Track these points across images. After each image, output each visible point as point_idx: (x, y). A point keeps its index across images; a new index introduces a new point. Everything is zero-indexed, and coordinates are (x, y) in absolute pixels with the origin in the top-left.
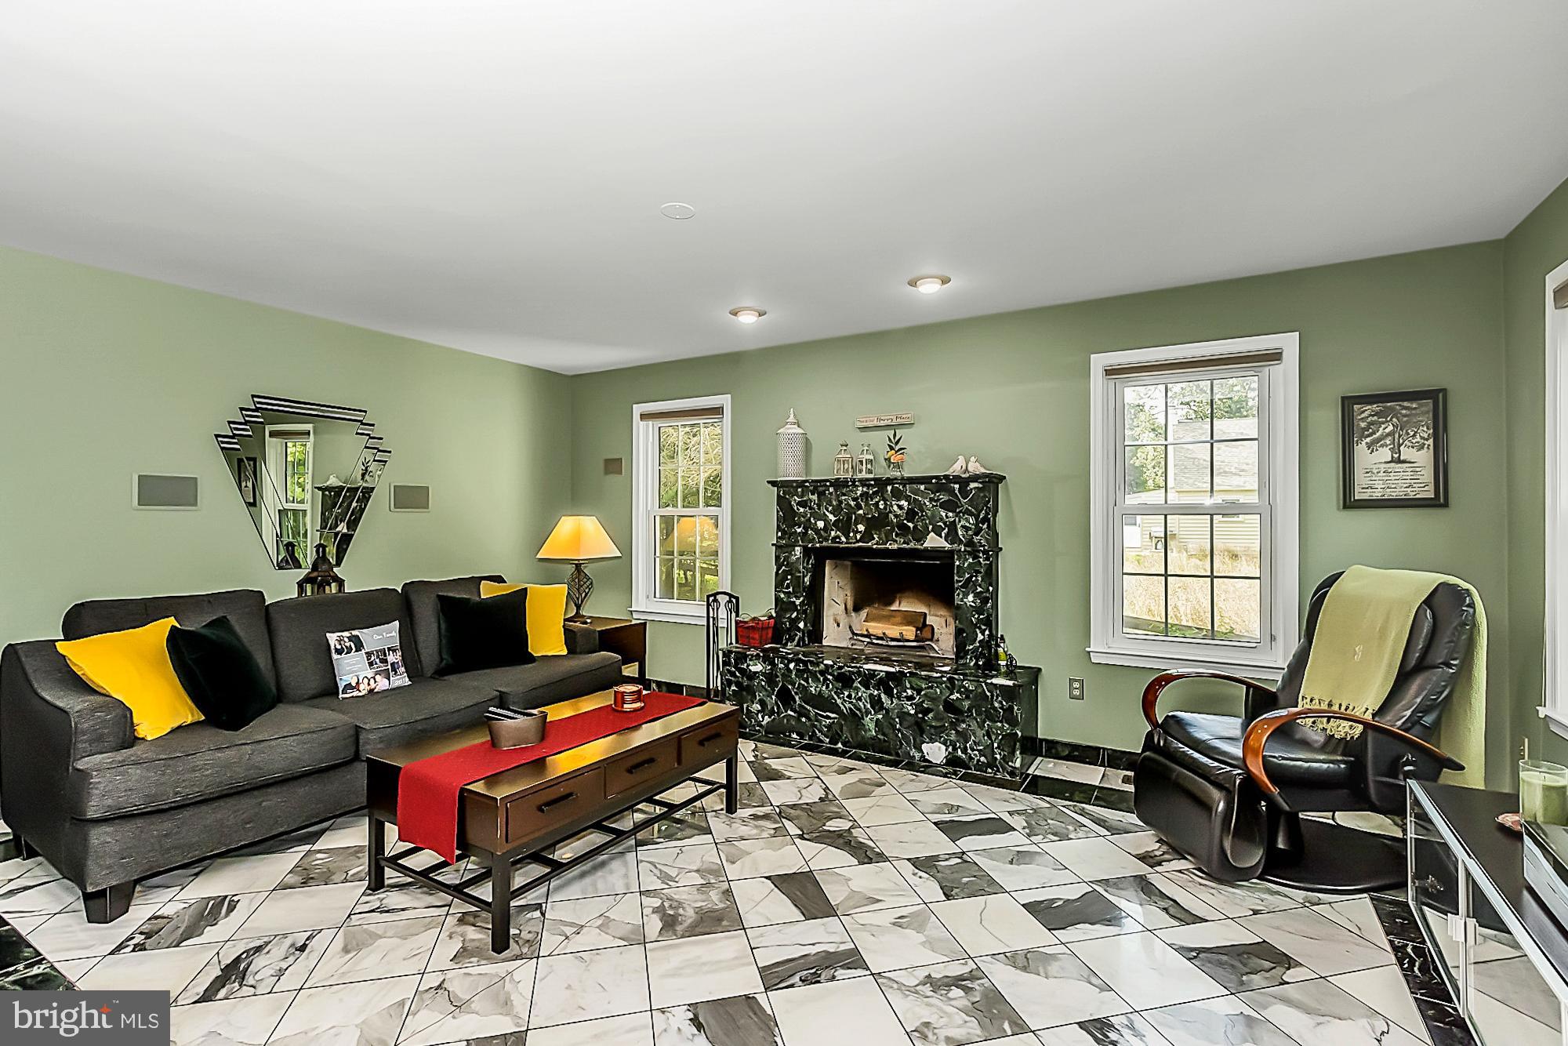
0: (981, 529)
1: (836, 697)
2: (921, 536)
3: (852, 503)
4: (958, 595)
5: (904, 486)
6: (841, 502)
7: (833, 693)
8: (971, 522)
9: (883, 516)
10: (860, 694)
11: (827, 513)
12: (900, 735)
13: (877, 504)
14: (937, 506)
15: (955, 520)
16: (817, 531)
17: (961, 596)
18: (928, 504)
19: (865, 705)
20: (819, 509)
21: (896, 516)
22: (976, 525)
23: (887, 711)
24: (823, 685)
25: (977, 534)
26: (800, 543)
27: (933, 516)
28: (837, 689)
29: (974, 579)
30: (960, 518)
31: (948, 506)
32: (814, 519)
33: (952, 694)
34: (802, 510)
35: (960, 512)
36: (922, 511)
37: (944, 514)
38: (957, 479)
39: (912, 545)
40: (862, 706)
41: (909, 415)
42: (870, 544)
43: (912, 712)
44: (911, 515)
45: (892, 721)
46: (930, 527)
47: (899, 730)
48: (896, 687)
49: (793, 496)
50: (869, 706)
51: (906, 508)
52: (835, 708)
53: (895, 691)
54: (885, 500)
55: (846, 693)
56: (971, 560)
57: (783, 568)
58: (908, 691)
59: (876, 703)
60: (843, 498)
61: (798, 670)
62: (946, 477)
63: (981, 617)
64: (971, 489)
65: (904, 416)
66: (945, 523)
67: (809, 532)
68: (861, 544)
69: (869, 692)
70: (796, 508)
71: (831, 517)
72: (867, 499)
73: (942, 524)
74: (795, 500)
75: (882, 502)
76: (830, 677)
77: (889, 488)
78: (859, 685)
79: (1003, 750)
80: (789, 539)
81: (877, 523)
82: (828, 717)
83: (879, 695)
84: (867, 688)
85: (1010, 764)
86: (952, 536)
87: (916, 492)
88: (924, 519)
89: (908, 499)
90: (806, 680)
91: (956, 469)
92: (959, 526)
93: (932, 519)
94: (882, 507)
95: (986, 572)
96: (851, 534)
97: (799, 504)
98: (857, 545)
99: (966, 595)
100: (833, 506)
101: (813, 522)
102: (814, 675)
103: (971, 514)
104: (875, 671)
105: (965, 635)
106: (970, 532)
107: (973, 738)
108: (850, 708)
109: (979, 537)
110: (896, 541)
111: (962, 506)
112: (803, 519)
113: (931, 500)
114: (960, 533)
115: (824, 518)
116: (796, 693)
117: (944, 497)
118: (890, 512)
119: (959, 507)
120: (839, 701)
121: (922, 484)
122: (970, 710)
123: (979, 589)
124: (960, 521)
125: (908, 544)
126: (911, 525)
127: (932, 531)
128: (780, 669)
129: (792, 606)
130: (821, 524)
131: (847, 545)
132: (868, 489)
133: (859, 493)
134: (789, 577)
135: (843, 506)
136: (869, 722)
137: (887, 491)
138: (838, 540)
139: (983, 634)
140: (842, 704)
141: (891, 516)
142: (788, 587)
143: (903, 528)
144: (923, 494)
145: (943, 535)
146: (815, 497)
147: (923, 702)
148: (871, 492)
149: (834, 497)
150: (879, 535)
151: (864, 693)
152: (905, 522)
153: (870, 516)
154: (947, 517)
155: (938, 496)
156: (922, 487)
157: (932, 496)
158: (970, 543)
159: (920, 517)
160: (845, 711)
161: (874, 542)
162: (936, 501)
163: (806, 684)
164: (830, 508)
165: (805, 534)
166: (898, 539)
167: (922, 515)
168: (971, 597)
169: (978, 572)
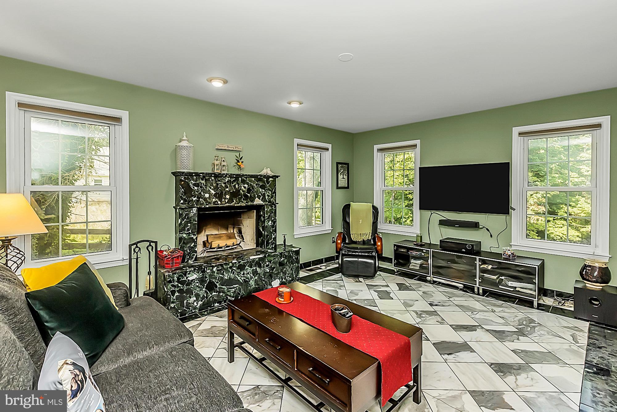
0: (273, 196)
1: (237, 277)
2: (252, 200)
3: (223, 185)
4: (266, 222)
5: (246, 178)
6: (218, 184)
7: (236, 275)
8: (270, 193)
9: (237, 191)
10: (248, 271)
11: (210, 190)
12: (264, 282)
13: (235, 186)
14: (258, 187)
15: (265, 193)
16: (205, 199)
17: (267, 222)
18: (255, 186)
19: (250, 275)
20: (206, 188)
21: (243, 191)
22: (272, 194)
23: (259, 274)
24: (231, 273)
25: (272, 198)
26: (195, 205)
27: (257, 191)
28: (238, 272)
29: (271, 215)
30: (266, 192)
31: (263, 187)
32: (203, 193)
33: (281, 259)
34: (196, 188)
35: (267, 189)
36: (253, 189)
37: (261, 190)
38: (265, 176)
39: (249, 204)
40: (249, 276)
41: (241, 147)
42: (232, 204)
43: (268, 271)
44: (249, 190)
45: (261, 278)
46: (256, 196)
47: (264, 280)
48: (262, 263)
49: (190, 181)
50: (252, 275)
51: (247, 188)
52: (238, 282)
53: (262, 265)
54: (238, 184)
55: (242, 273)
56: (270, 208)
57: (185, 220)
58: (267, 263)
59: (255, 273)
60: (219, 182)
61: (218, 270)
62: (261, 175)
63: (274, 229)
64: (270, 181)
65: (238, 147)
66: (261, 194)
67: (201, 200)
68: (227, 204)
69: (252, 269)
70: (192, 188)
71: (213, 192)
72: (230, 183)
73: (260, 194)
74: (192, 183)
75: (237, 185)
76: (235, 268)
77: (240, 179)
78: (248, 267)
79: (296, 273)
80: (188, 204)
81: (235, 194)
82: (234, 288)
83: (256, 269)
84: (251, 267)
85: (297, 277)
86: (264, 200)
87: (251, 181)
88: (254, 192)
89: (248, 184)
90: (223, 274)
91: (264, 172)
92: (266, 195)
93: (257, 192)
94: (237, 187)
95: (275, 212)
96: (223, 200)
97: (194, 185)
98: (226, 205)
99: (269, 221)
100: (214, 186)
101: (203, 194)
102: (226, 270)
103: (270, 190)
104: (254, 259)
105: (268, 237)
106: (270, 197)
107: (287, 272)
108: (244, 279)
109: (272, 199)
110: (243, 202)
111: (267, 187)
112: (196, 193)
113: (256, 185)
114: (266, 197)
115: (209, 192)
116: (217, 282)
117: (261, 184)
118: (241, 189)
119: (266, 188)
120: (239, 278)
121: (253, 178)
122: (287, 263)
123: (273, 219)
124: (266, 193)
125: (248, 203)
126: (249, 195)
127: (257, 197)
128: (208, 273)
129: (191, 240)
130: (207, 195)
131: (221, 205)
132: (231, 179)
133: (227, 180)
134: (189, 225)
135: (219, 186)
136: (252, 283)
137: (239, 180)
138: (216, 203)
139: (274, 235)
140: (241, 279)
141: (241, 191)
142: (188, 230)
143: (246, 196)
144: (254, 182)
145: (261, 199)
146: (203, 182)
147: (272, 265)
148: (232, 180)
149: (214, 182)
150: (236, 199)
151: (250, 270)
152: (247, 194)
153: (232, 191)
154: (262, 191)
155: (259, 183)
156: (253, 179)
157: (257, 183)
158: (270, 202)
159: (252, 192)
160: (242, 281)
161: (234, 203)
162: (258, 185)
163: (222, 276)
164: (212, 188)
165: (198, 201)
166: (244, 201)
167: (253, 191)
168: (270, 222)
169: (272, 212)
